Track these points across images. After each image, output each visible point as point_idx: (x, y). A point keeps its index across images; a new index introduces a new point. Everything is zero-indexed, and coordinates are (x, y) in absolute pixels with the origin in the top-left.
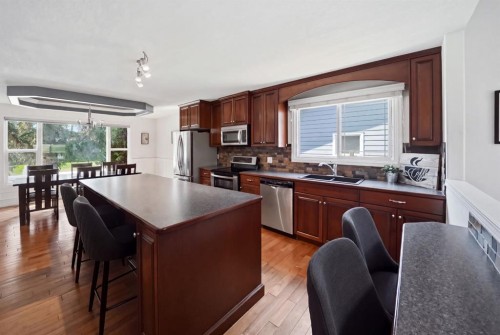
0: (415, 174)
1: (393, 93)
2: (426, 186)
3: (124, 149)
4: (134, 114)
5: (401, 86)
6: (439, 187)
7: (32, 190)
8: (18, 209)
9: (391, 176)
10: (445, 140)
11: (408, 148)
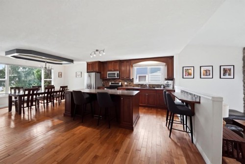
0: (168, 85)
1: (163, 65)
2: (171, 88)
3: (50, 80)
4: (61, 64)
5: (165, 64)
6: (173, 88)
7: (26, 98)
8: (8, 108)
9: (162, 86)
10: (174, 77)
11: (166, 79)
